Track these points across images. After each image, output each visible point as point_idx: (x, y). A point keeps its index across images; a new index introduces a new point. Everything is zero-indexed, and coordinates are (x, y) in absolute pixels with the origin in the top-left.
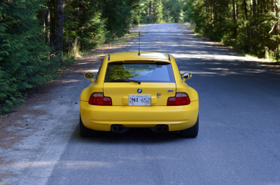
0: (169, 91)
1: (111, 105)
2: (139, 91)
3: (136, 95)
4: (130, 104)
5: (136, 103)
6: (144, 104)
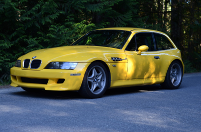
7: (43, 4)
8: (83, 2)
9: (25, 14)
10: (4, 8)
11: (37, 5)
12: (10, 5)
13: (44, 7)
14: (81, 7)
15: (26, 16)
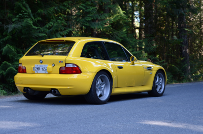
0: (60, 62)
1: (26, 72)
2: (41, 62)
3: (39, 65)
4: (36, 72)
5: (39, 71)
6: (44, 72)
7: (54, 22)
8: (87, 20)
9: (38, 31)
10: (22, 26)
11: (50, 23)
12: (28, 23)
13: (55, 25)
14: (86, 24)
15: (40, 32)
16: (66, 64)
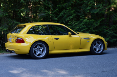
3: (10, 38)
5: (10, 41)
16: (17, 38)
